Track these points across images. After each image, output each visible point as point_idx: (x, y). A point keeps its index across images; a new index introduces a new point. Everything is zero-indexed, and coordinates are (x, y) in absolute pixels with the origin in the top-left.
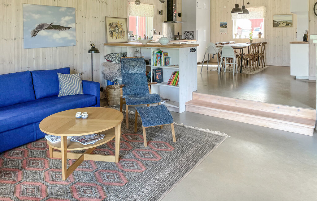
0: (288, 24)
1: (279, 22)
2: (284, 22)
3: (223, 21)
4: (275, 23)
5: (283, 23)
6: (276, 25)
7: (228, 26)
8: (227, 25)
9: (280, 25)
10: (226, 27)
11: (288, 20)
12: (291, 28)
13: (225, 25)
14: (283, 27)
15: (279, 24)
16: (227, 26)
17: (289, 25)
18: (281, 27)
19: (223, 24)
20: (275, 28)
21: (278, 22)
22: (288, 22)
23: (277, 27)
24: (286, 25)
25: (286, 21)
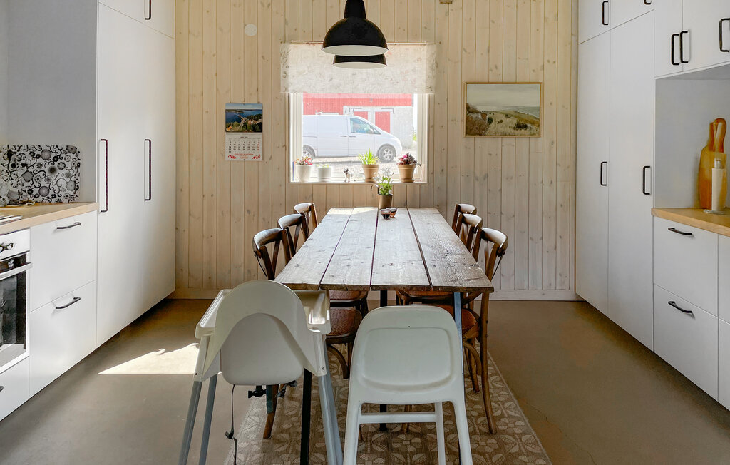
0: (524, 124)
1: (488, 116)
2: (507, 116)
3: (245, 100)
4: (474, 116)
5: (503, 117)
6: (477, 124)
7: (266, 121)
8: (260, 116)
9: (492, 128)
10: (258, 128)
11: (525, 108)
12: (532, 140)
13: (250, 118)
14: (505, 135)
15: (490, 121)
16: (261, 125)
17: (525, 126)
18: (496, 134)
19: (241, 112)
20: (471, 139)
21: (484, 115)
22: (523, 116)
23: (480, 134)
24: (514, 128)
25: (515, 112)
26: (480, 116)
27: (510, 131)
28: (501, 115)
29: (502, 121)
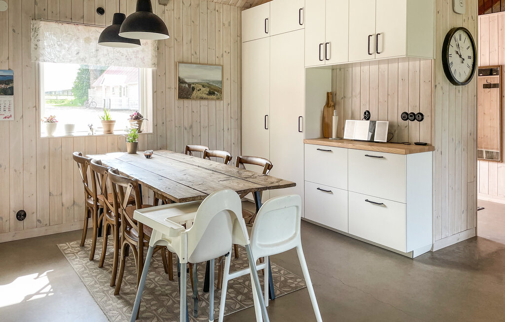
0: (214, 91)
1: (192, 86)
2: (203, 86)
4: (184, 85)
5: (201, 87)
6: (185, 91)
8: (11, 81)
9: (195, 93)
10: (9, 92)
11: (213, 82)
12: (218, 102)
14: (202, 98)
15: (193, 89)
17: (214, 94)
18: (196, 98)
20: (181, 101)
21: (189, 85)
22: (212, 87)
23: (187, 98)
24: (207, 94)
25: (208, 83)
26: (187, 86)
27: (205, 96)
28: (200, 85)
29: (200, 89)
